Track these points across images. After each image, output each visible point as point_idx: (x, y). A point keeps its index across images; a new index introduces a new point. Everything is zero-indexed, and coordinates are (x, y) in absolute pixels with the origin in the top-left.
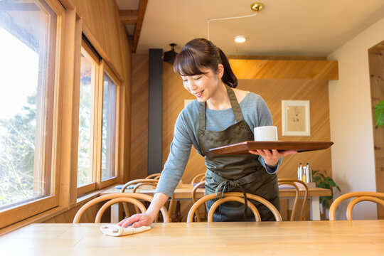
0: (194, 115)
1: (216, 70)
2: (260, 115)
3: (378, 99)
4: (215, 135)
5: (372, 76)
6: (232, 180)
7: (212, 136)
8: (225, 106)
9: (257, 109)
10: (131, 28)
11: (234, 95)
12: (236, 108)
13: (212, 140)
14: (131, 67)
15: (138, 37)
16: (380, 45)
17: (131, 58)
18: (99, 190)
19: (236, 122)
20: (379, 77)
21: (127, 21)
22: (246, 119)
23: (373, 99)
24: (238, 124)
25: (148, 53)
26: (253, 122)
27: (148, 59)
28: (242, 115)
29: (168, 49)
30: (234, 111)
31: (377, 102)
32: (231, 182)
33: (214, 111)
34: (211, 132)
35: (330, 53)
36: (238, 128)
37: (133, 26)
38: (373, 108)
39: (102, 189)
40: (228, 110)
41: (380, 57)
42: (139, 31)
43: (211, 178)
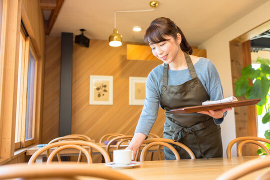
0: (159, 75)
1: (175, 37)
2: (211, 74)
3: (237, 78)
4: (175, 88)
5: (232, 61)
6: (186, 127)
7: (173, 89)
8: (184, 67)
9: (208, 69)
10: (48, 13)
11: (190, 59)
12: (191, 68)
13: (173, 92)
14: (46, 46)
15: (54, 21)
16: (238, 39)
17: (45, 39)
18: (23, 148)
19: (191, 79)
20: (237, 62)
21: (47, 7)
22: (199, 77)
23: (233, 77)
24: (193, 80)
25: (60, 36)
26: (205, 79)
27: (60, 40)
28: (196, 73)
29: (79, 33)
30: (190, 71)
31: (236, 80)
32: (185, 130)
33: (174, 71)
34: (172, 86)
35: (200, 44)
36: (192, 83)
37: (50, 12)
38: (234, 84)
39: (26, 147)
40: (185, 70)
41: (237, 47)
42: (56, 16)
43: (170, 126)
